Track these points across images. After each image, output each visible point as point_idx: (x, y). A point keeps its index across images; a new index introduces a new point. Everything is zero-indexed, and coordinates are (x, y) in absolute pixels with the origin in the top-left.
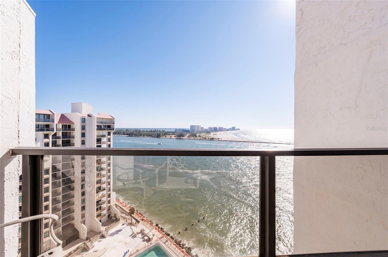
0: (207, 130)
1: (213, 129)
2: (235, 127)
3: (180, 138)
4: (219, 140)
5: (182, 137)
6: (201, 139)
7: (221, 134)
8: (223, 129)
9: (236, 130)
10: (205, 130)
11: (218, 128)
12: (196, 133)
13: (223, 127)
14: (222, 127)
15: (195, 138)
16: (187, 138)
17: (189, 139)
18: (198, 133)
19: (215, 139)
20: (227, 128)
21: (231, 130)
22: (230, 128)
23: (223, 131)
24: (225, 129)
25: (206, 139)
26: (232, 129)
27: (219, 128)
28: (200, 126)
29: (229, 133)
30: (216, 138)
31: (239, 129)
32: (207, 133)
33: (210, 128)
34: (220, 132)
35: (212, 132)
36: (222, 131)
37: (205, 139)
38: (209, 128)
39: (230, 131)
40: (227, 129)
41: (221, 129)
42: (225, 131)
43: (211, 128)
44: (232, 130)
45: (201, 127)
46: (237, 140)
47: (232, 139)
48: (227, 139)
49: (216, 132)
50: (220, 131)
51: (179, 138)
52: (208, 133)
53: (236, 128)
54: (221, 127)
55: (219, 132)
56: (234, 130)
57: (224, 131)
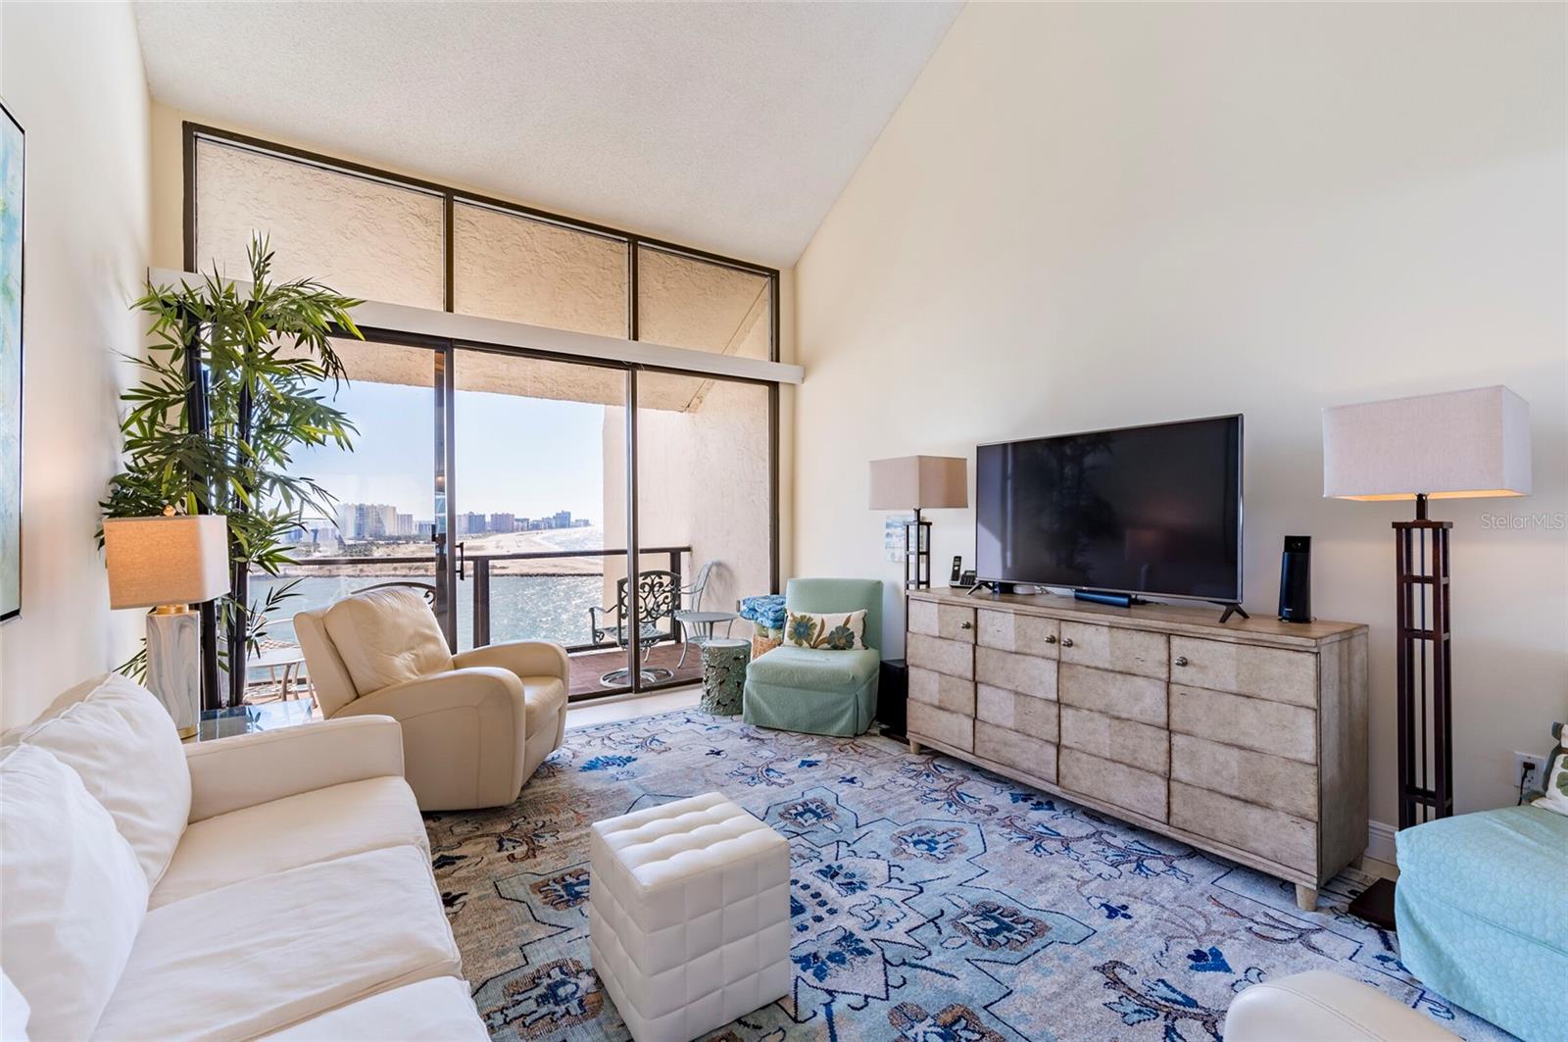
1: (465, 523)
2: (569, 514)
6: (398, 573)
7: (501, 544)
8: (515, 523)
9: (576, 526)
10: (421, 526)
11: (488, 519)
12: (372, 543)
13: (511, 513)
14: (508, 514)
16: (313, 573)
17: (328, 573)
18: (381, 542)
20: (534, 517)
21: (550, 527)
22: (549, 518)
23: (512, 531)
24: (523, 521)
25: (427, 570)
26: (553, 523)
27: (492, 516)
28: (394, 508)
29: (544, 539)
31: (586, 523)
34: (500, 536)
36: (507, 531)
39: (548, 533)
40: (531, 520)
42: (522, 530)
44: (557, 527)
45: (399, 512)
46: (576, 569)
49: (480, 535)
50: (498, 531)
53: (573, 519)
54: (502, 516)
55: (491, 538)
56: (563, 526)
57: (517, 530)
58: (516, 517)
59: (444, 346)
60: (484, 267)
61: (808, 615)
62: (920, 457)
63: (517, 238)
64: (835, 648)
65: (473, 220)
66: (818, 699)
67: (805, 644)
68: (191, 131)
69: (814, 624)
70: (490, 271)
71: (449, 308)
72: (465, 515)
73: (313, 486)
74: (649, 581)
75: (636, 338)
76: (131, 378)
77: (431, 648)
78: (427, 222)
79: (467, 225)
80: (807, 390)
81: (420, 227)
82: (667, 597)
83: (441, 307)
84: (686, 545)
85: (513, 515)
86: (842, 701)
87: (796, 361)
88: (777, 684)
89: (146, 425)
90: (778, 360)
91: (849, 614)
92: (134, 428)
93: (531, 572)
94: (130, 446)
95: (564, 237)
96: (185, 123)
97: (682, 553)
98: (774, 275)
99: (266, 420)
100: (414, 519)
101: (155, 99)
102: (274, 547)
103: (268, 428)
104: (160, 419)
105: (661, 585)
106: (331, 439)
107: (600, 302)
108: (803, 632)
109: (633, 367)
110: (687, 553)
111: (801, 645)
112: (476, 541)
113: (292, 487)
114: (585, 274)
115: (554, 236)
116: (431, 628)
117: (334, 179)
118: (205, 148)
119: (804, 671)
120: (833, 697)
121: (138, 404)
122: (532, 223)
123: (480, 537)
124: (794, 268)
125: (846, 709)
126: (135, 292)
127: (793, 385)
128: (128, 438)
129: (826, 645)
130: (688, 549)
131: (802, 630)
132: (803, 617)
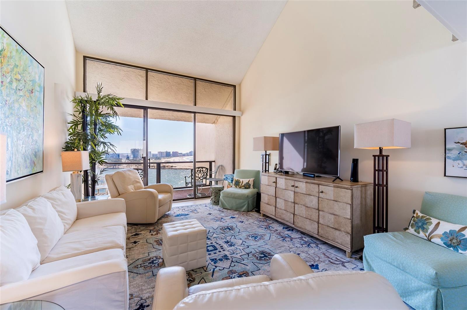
0: (156, 155)
1: (165, 154)
3: (115, 167)
4: (173, 168)
5: (118, 166)
8: (179, 154)
10: (153, 155)
11: (171, 153)
14: (177, 152)
15: (138, 167)
19: (167, 167)
20: (184, 153)
21: (188, 156)
22: (188, 153)
23: (178, 156)
24: (181, 154)
26: (189, 154)
27: (172, 152)
30: (169, 166)
32: (155, 160)
33: (160, 152)
35: (164, 158)
36: (176, 157)
37: (153, 168)
38: (158, 152)
41: (175, 154)
42: (181, 156)
43: (162, 152)
44: (190, 155)
47: (189, 166)
48: (183, 167)
49: (169, 157)
50: (174, 156)
51: (112, 167)
52: (158, 159)
54: (175, 152)
55: (172, 158)
57: (179, 156)
58: (179, 152)
59: (145, 108)
60: (157, 87)
61: (239, 179)
62: (265, 137)
63: (165, 80)
64: (246, 188)
65: (154, 76)
66: (239, 201)
67: (238, 187)
68: (85, 58)
69: (240, 182)
70: (158, 88)
71: (147, 99)
72: (165, 152)
73: (111, 144)
74: (199, 169)
75: (195, 105)
76: (70, 119)
77: (139, 184)
78: (142, 77)
79: (153, 77)
80: (243, 118)
81: (140, 78)
82: (205, 174)
83: (145, 99)
84: (214, 160)
85: (178, 152)
86: (245, 202)
87: (240, 110)
88: (228, 197)
89: (73, 129)
90: (235, 110)
91: (249, 179)
92: (71, 130)
93: (183, 168)
94: (70, 134)
95: (177, 79)
96: (84, 56)
97: (212, 163)
98: (234, 87)
99: (99, 128)
100: (152, 153)
101: (77, 51)
102: (102, 159)
103: (101, 130)
104: (76, 128)
105: (203, 171)
106: (116, 133)
107: (188, 95)
108: (237, 184)
109: (195, 113)
110: (214, 163)
111: (237, 187)
112: (168, 159)
113: (106, 144)
114: (183, 88)
115: (174, 79)
116: (139, 179)
117: (119, 67)
118: (88, 62)
119: (235, 194)
120: (242, 201)
121: (72, 125)
122: (168, 76)
123: (169, 158)
124: (240, 85)
125: (246, 204)
126: (72, 98)
127: (239, 117)
128: (70, 133)
129: (243, 187)
130: (214, 161)
131: (237, 183)
132: (238, 180)
